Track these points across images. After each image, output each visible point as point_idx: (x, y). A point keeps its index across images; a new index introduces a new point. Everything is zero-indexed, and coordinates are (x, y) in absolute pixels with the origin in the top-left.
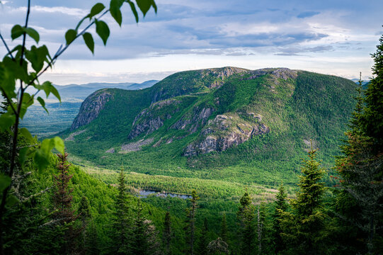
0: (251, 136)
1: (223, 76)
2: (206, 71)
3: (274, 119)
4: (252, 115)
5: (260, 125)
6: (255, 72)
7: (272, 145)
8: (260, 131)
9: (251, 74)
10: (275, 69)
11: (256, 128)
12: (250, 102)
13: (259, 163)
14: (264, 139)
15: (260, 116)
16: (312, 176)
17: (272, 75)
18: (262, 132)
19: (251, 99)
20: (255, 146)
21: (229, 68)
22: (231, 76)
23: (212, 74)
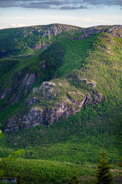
0: (84, 106)
1: (49, 34)
2: (29, 28)
3: (110, 86)
4: (85, 82)
5: (94, 93)
6: (88, 30)
7: (108, 116)
8: (94, 100)
9: (83, 33)
10: (111, 27)
11: (89, 96)
12: (82, 66)
13: (93, 138)
14: (99, 110)
15: (94, 82)
16: (104, 169)
17: (107, 34)
18: (97, 101)
19: (82, 62)
20: (89, 119)
21: (57, 25)
22: (58, 35)
23: (36, 32)
